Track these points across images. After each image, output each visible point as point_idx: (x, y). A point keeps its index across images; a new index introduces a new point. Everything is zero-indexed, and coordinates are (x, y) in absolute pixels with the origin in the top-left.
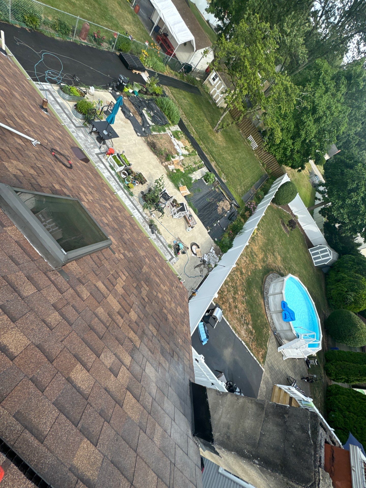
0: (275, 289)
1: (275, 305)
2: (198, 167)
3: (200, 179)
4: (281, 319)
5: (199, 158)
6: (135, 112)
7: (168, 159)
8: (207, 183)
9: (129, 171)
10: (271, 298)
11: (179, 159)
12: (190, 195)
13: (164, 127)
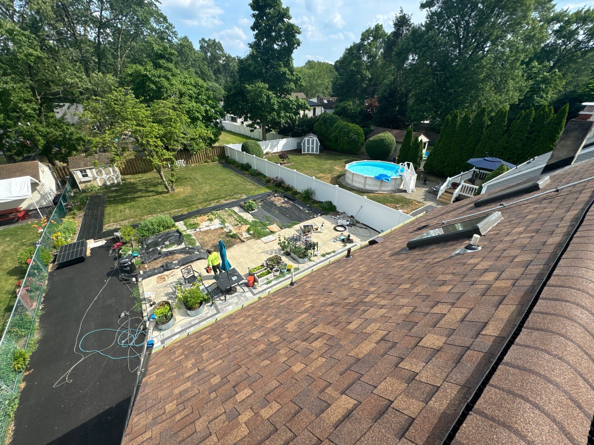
0: (360, 183)
1: (374, 185)
2: (236, 213)
3: (251, 214)
4: (387, 184)
5: (221, 211)
6: (169, 259)
7: (234, 236)
8: (256, 210)
9: (271, 266)
10: (368, 187)
11: (230, 227)
12: (277, 224)
13: (185, 235)
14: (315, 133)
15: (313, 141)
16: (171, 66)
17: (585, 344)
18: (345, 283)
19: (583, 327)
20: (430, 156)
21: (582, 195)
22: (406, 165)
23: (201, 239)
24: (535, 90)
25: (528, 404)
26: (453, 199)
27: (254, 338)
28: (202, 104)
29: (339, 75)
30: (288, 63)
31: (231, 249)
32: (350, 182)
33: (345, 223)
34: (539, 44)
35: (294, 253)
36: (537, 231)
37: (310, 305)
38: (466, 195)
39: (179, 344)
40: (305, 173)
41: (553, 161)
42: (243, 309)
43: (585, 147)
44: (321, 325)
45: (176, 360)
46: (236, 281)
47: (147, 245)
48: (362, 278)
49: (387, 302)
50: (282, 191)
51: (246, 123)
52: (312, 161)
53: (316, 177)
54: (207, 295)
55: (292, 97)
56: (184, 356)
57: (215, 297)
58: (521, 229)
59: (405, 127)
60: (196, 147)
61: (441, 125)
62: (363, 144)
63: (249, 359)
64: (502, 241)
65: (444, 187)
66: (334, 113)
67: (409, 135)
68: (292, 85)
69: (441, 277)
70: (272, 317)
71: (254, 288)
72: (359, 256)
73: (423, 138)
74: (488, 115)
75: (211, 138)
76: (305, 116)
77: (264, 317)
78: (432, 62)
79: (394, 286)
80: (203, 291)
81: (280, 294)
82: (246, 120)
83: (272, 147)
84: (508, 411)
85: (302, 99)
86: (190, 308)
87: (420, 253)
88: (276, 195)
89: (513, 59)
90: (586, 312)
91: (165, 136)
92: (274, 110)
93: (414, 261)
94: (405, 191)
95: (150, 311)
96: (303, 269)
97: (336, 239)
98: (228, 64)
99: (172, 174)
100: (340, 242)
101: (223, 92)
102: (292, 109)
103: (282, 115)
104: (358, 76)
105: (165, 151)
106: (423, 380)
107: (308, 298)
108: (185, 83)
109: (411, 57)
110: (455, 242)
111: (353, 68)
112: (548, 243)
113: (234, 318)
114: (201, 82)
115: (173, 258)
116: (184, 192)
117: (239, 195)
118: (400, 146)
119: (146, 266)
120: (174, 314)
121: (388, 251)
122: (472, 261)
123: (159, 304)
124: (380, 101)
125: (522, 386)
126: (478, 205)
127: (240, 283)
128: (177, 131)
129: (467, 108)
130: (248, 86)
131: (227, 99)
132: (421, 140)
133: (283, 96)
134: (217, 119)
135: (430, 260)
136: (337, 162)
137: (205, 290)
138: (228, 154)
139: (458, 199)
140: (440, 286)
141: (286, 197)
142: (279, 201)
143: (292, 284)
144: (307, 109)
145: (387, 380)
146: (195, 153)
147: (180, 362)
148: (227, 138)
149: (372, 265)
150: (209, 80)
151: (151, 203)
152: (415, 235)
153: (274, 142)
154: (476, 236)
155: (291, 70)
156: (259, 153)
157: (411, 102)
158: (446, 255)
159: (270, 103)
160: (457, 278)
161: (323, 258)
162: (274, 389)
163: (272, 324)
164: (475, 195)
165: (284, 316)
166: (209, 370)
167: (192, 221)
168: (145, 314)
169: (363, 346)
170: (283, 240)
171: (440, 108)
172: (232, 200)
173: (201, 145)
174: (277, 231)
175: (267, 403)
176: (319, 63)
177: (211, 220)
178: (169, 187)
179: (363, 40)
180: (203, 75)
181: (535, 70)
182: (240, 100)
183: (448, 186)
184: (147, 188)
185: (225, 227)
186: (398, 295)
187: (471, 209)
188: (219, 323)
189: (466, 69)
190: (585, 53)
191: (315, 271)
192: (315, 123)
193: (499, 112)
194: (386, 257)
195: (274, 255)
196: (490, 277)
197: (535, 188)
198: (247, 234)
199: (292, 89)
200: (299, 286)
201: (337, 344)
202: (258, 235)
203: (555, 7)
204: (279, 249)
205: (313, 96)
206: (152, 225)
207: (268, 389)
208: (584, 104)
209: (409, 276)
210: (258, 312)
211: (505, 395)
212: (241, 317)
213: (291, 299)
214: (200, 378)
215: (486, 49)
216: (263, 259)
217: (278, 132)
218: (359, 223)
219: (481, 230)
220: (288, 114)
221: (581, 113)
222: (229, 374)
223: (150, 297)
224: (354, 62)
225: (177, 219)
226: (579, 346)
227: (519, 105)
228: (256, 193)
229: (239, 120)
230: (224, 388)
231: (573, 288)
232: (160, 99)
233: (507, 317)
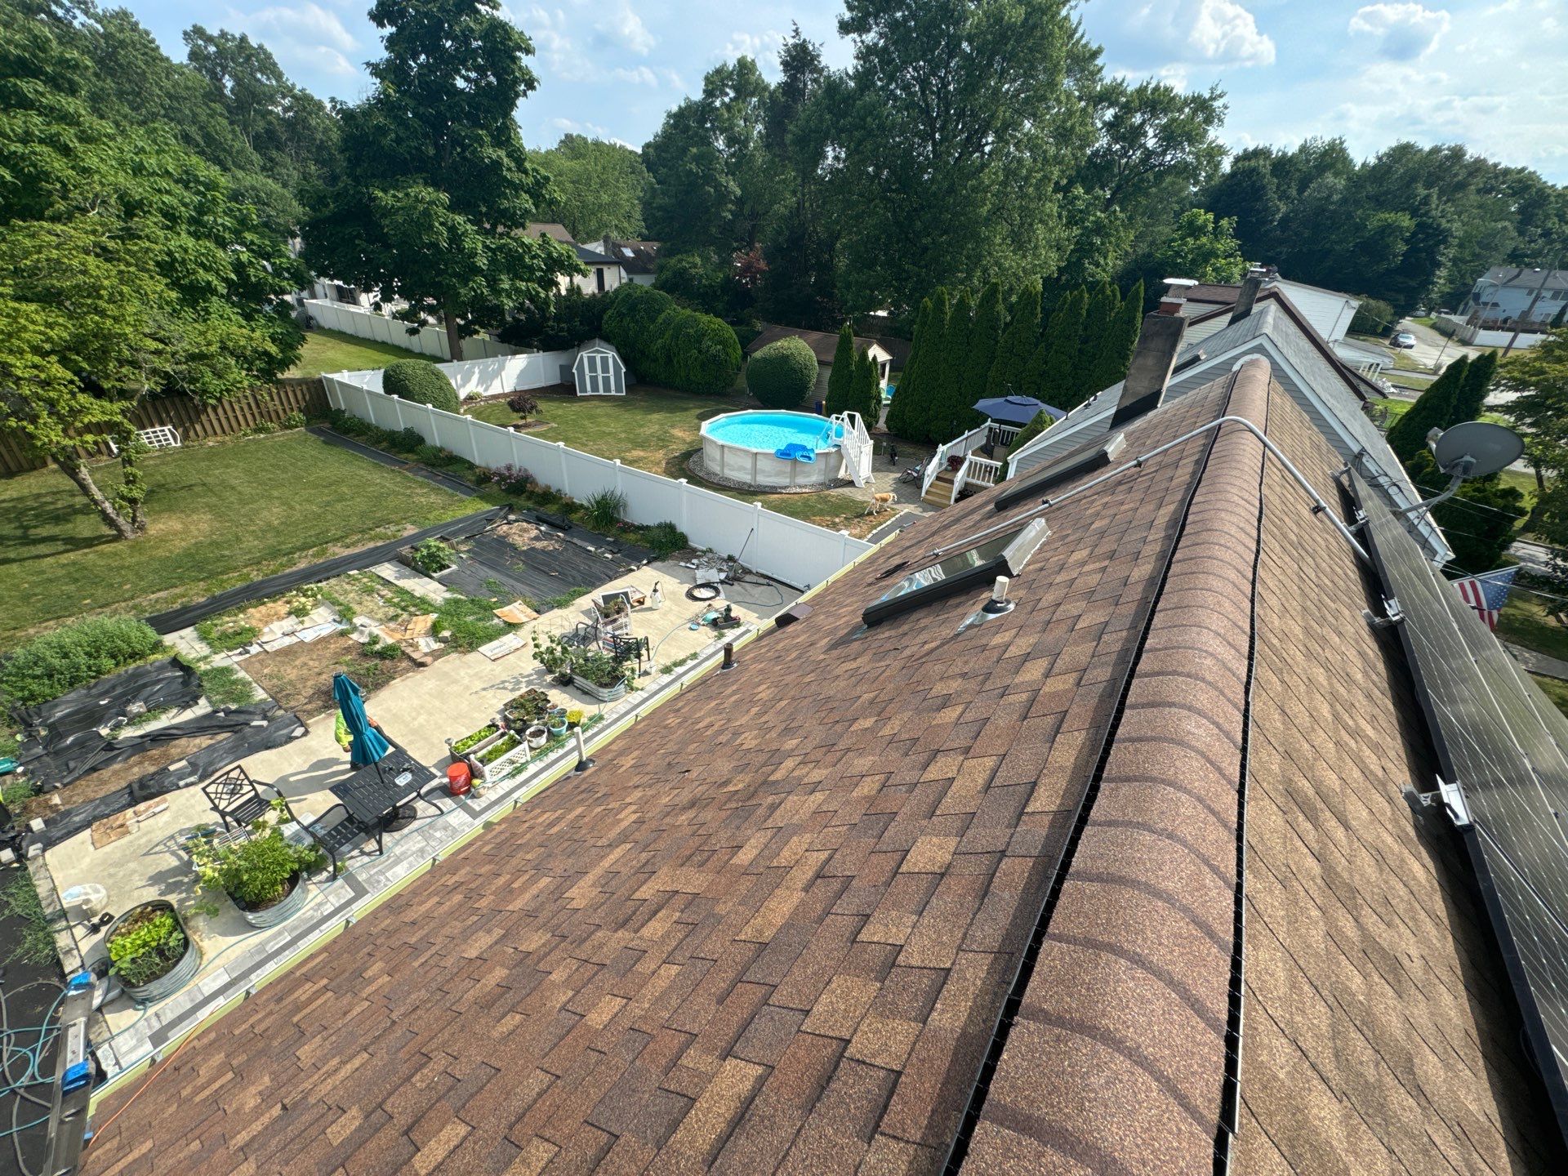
0: (741, 469)
1: (778, 474)
2: (387, 583)
3: (440, 581)
4: (806, 469)
5: (333, 581)
6: (151, 758)
7: (389, 653)
8: (454, 567)
9: (519, 725)
10: (763, 480)
11: (371, 626)
12: (525, 602)
13: (206, 673)
14: (607, 339)
15: (604, 361)
16: (71, 104)
17: (1208, 791)
18: (723, 738)
19: (1203, 754)
20: (897, 395)
21: (1180, 472)
22: (847, 420)
23: (271, 677)
24: (1084, 249)
25: (1122, 961)
26: (954, 495)
27: (472, 953)
28: (222, 244)
29: (659, 183)
30: (505, 136)
31: (384, 694)
32: (717, 469)
33: (715, 576)
34: (1082, 148)
35: (585, 677)
36: (1112, 556)
37: (634, 817)
38: (979, 482)
39: (213, 1035)
40: (591, 452)
41: (1127, 402)
42: (436, 869)
43: (1177, 370)
44: (665, 869)
45: (197, 1099)
46: (410, 787)
47: (52, 727)
48: (763, 720)
49: (825, 772)
50: (530, 504)
51: (388, 308)
52: (608, 415)
53: (624, 461)
54: (312, 848)
55: (530, 235)
56: (230, 1075)
57: (344, 848)
58: (1084, 554)
59: (836, 324)
60: (214, 384)
61: (913, 322)
62: (739, 369)
63: (455, 1027)
64: (1051, 584)
65: (932, 468)
66: (654, 286)
67: (844, 346)
68: (526, 202)
69: (940, 689)
70: (526, 877)
71: (473, 797)
72: (755, 660)
73: (877, 353)
74: (1005, 299)
75: (266, 353)
76: (574, 290)
77: (501, 881)
78: (878, 169)
79: (839, 728)
80: (297, 838)
81: (547, 802)
82: (387, 297)
83: (485, 379)
84: (1088, 989)
85: (561, 242)
86: (254, 905)
87: (893, 633)
88: (512, 517)
89: (1039, 176)
90: (1204, 721)
91: (78, 345)
92: (476, 271)
93: (880, 655)
94: (851, 483)
95: (94, 948)
96: (615, 716)
97: (695, 622)
98: (304, 120)
99: (126, 475)
100: (707, 629)
101: (297, 209)
102: (531, 269)
103: (506, 285)
104: (707, 188)
105: (83, 398)
106: (914, 963)
107: (628, 800)
108: (138, 170)
109: (830, 153)
110: (963, 598)
111: (693, 167)
112: (1132, 580)
113: (409, 905)
114: (207, 171)
115: (165, 755)
116: (186, 531)
117: (393, 528)
118: (827, 373)
119: (56, 799)
120: (194, 938)
121: (821, 638)
122: (998, 640)
123: (125, 918)
124: (769, 256)
125: (1109, 920)
126: (1004, 505)
127: (423, 791)
128: (128, 330)
129: (962, 283)
130: (380, 194)
131: (312, 231)
132: (875, 358)
133: (500, 229)
134: (283, 292)
135: (915, 649)
136: (678, 416)
137: (303, 834)
138: (339, 402)
139: (964, 495)
140: (939, 710)
141: (545, 522)
142: (523, 534)
143: (581, 766)
144: (580, 271)
145: (834, 985)
146: (212, 401)
147: (215, 1099)
148: (331, 354)
149: (788, 679)
150: (242, 168)
151: (50, 581)
152: (881, 589)
153: (492, 363)
154: (1001, 579)
155: (518, 156)
156: (446, 399)
157: (842, 263)
158: (947, 632)
159: (461, 250)
160: (972, 685)
161: (667, 678)
162: (535, 1101)
163: (528, 896)
164: (996, 482)
165: (559, 865)
166: (321, 1100)
167: (228, 623)
168: (70, 964)
169: (772, 904)
170: (548, 644)
171: (906, 280)
172: (371, 545)
173: (231, 377)
174: (525, 619)
175: (514, 1150)
176: (597, 144)
177: (300, 613)
178: (121, 521)
179: (709, 93)
180: (213, 150)
181: (1080, 205)
182: (359, 236)
183: (941, 464)
184: (27, 528)
185: (355, 629)
186: (849, 750)
187: (990, 515)
188: (358, 931)
189: (951, 190)
190: (1160, 176)
191: (643, 719)
192: (604, 311)
193: (1024, 293)
194: (817, 654)
195: (524, 690)
196: (1033, 672)
197: (1101, 461)
198: (431, 640)
199: (527, 211)
200: (600, 770)
201: (707, 917)
202: (466, 641)
203: (1104, 72)
204: (538, 673)
205: (592, 237)
206: (66, 656)
207: (516, 1105)
208: (1168, 281)
209: (872, 695)
210: (483, 870)
211: (1080, 954)
212: (429, 896)
213: (579, 810)
214: (290, 1135)
215: (987, 149)
216: (493, 705)
217: (498, 336)
218: (750, 572)
219: (1010, 564)
220: (522, 285)
221: (1164, 299)
222: (390, 1094)
223: (87, 901)
224: (694, 150)
225: (167, 622)
226: (1200, 800)
227: (1059, 279)
228: (448, 518)
229: (366, 300)
230: (372, 1145)
231: (1179, 674)
232: (41, 218)
233: (1072, 760)
